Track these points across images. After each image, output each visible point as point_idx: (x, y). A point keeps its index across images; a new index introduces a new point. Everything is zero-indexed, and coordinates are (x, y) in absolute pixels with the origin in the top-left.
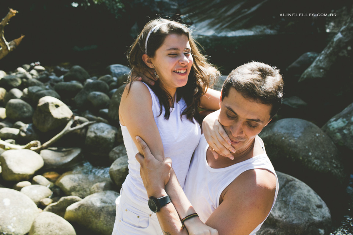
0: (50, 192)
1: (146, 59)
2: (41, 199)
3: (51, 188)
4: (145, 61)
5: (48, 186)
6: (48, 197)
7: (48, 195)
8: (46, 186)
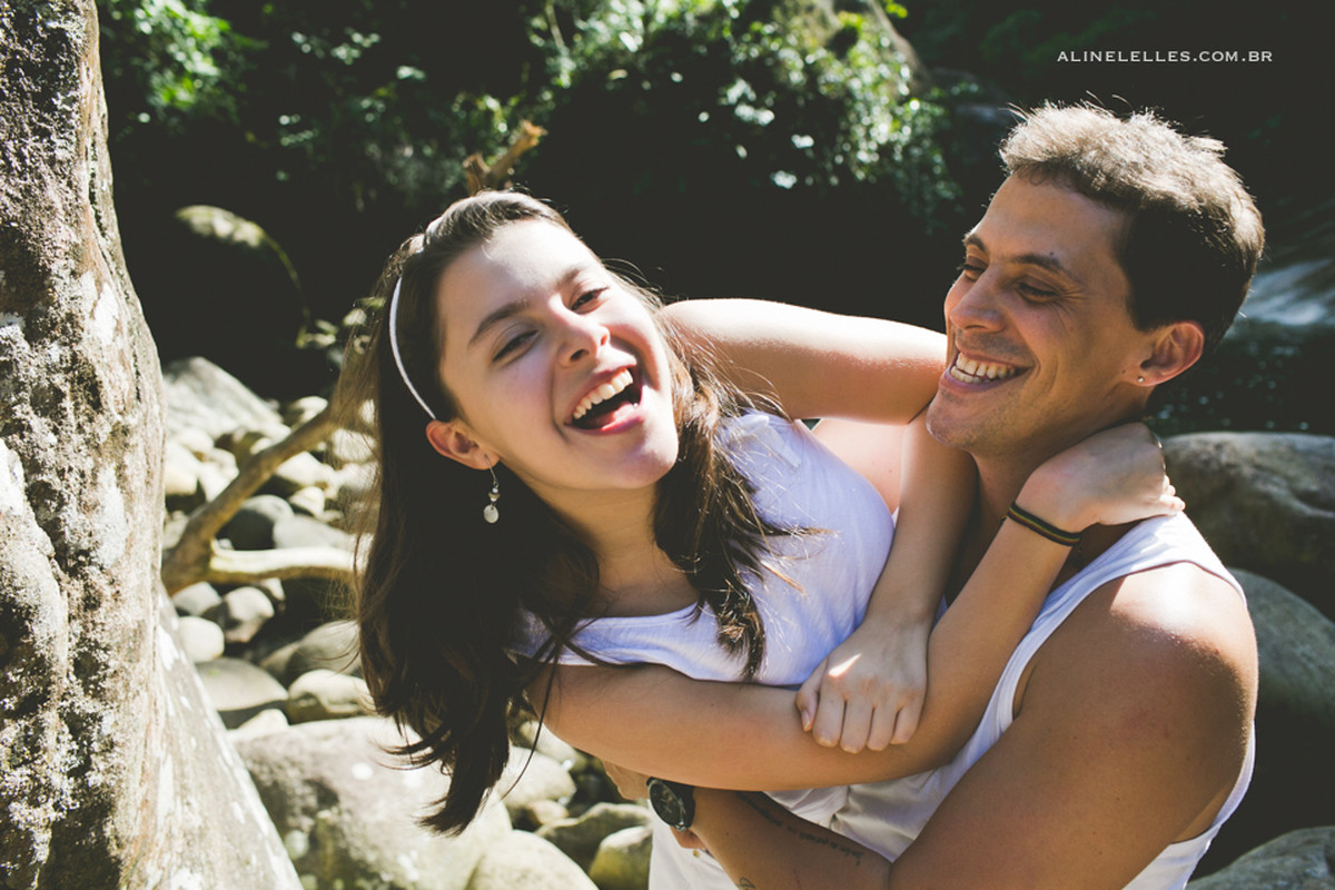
0: (568, 787)
1: (451, 441)
2: (531, 799)
3: (574, 774)
4: (448, 451)
5: (569, 765)
6: (556, 800)
7: (557, 793)
8: (561, 763)
